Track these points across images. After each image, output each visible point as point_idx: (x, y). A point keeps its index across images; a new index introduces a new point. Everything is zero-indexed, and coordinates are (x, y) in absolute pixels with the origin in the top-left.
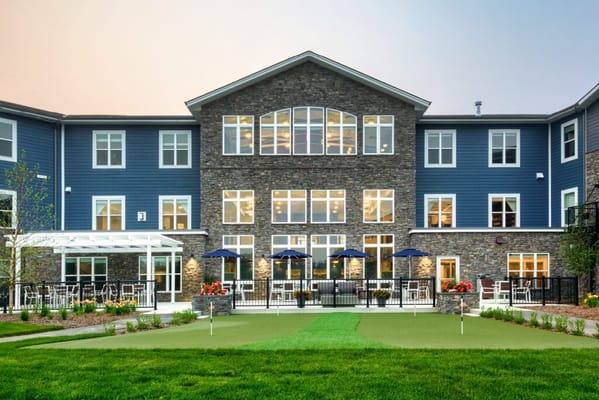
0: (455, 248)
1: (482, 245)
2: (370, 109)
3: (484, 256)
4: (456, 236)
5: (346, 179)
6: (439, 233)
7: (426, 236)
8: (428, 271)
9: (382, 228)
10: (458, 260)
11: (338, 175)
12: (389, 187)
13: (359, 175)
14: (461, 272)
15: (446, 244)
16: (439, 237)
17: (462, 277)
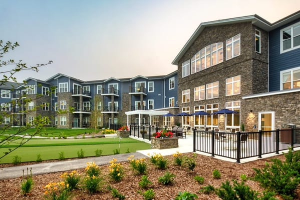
0: (271, 106)
1: (293, 102)
2: (229, 36)
3: (295, 110)
4: (272, 98)
5: (218, 76)
6: (260, 97)
7: (251, 100)
8: (253, 121)
9: (234, 98)
10: (273, 113)
11: (215, 75)
12: (238, 74)
13: (224, 72)
14: (276, 122)
15: (265, 104)
16: (260, 99)
17: (276, 126)
